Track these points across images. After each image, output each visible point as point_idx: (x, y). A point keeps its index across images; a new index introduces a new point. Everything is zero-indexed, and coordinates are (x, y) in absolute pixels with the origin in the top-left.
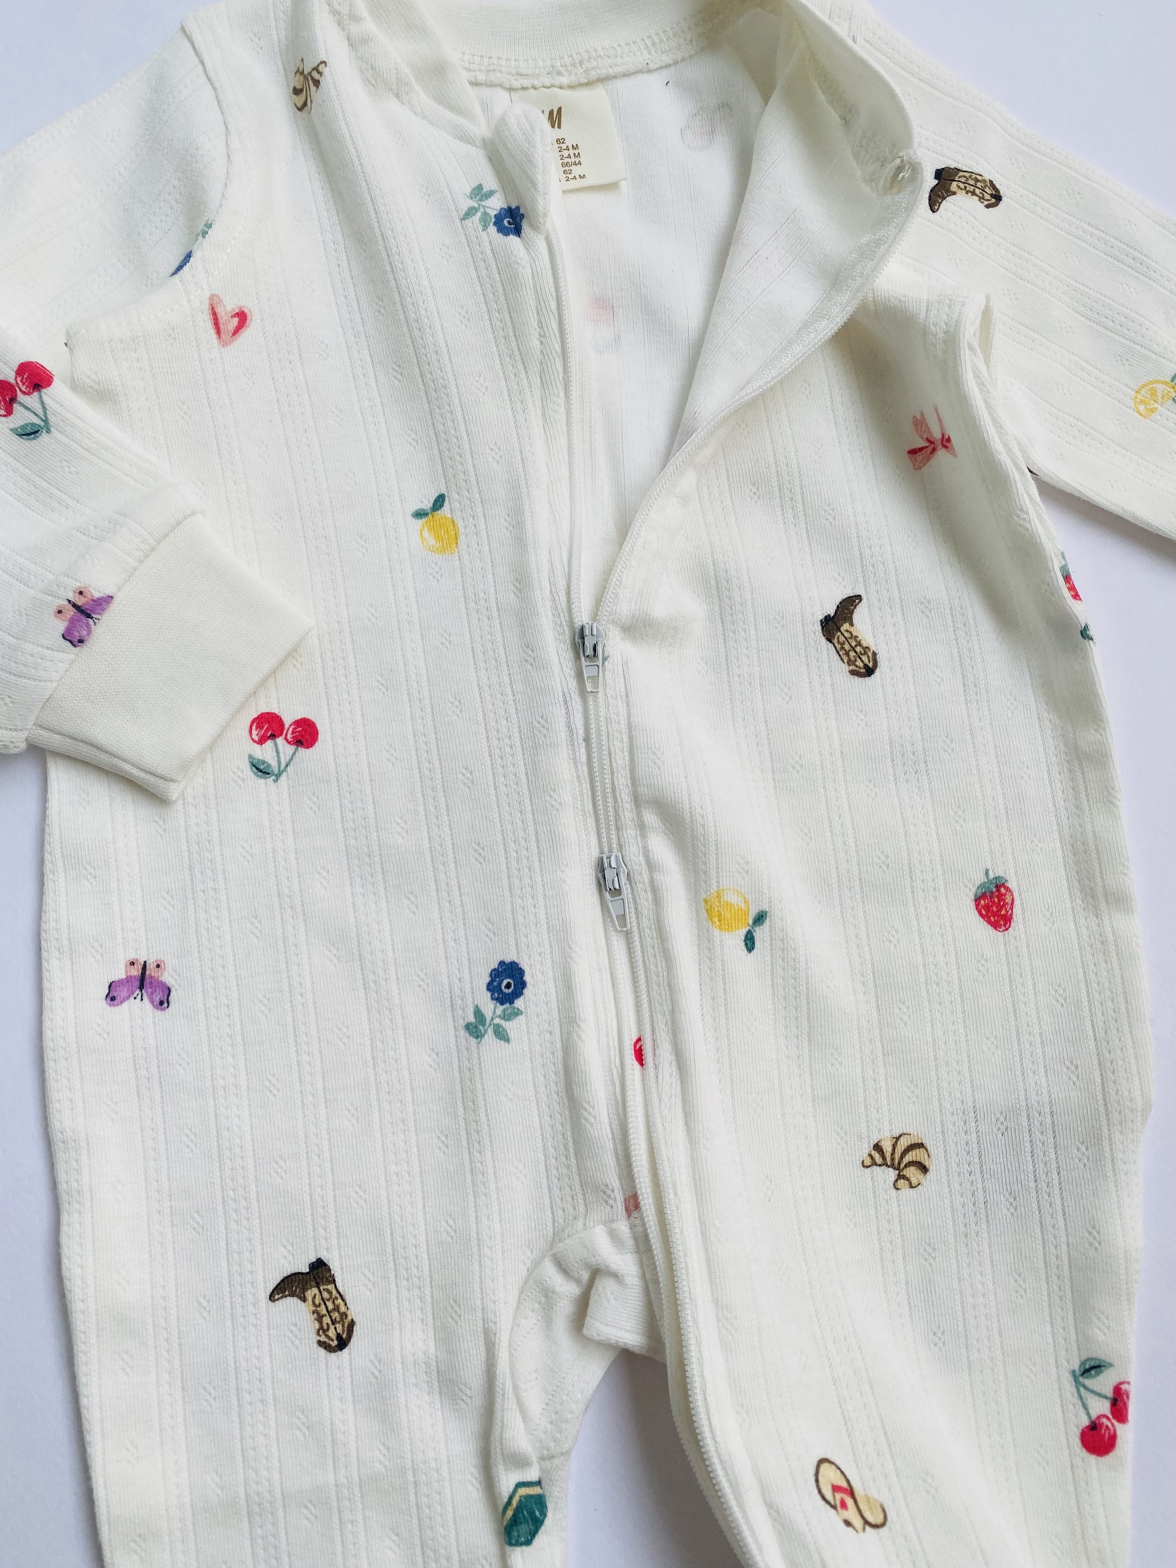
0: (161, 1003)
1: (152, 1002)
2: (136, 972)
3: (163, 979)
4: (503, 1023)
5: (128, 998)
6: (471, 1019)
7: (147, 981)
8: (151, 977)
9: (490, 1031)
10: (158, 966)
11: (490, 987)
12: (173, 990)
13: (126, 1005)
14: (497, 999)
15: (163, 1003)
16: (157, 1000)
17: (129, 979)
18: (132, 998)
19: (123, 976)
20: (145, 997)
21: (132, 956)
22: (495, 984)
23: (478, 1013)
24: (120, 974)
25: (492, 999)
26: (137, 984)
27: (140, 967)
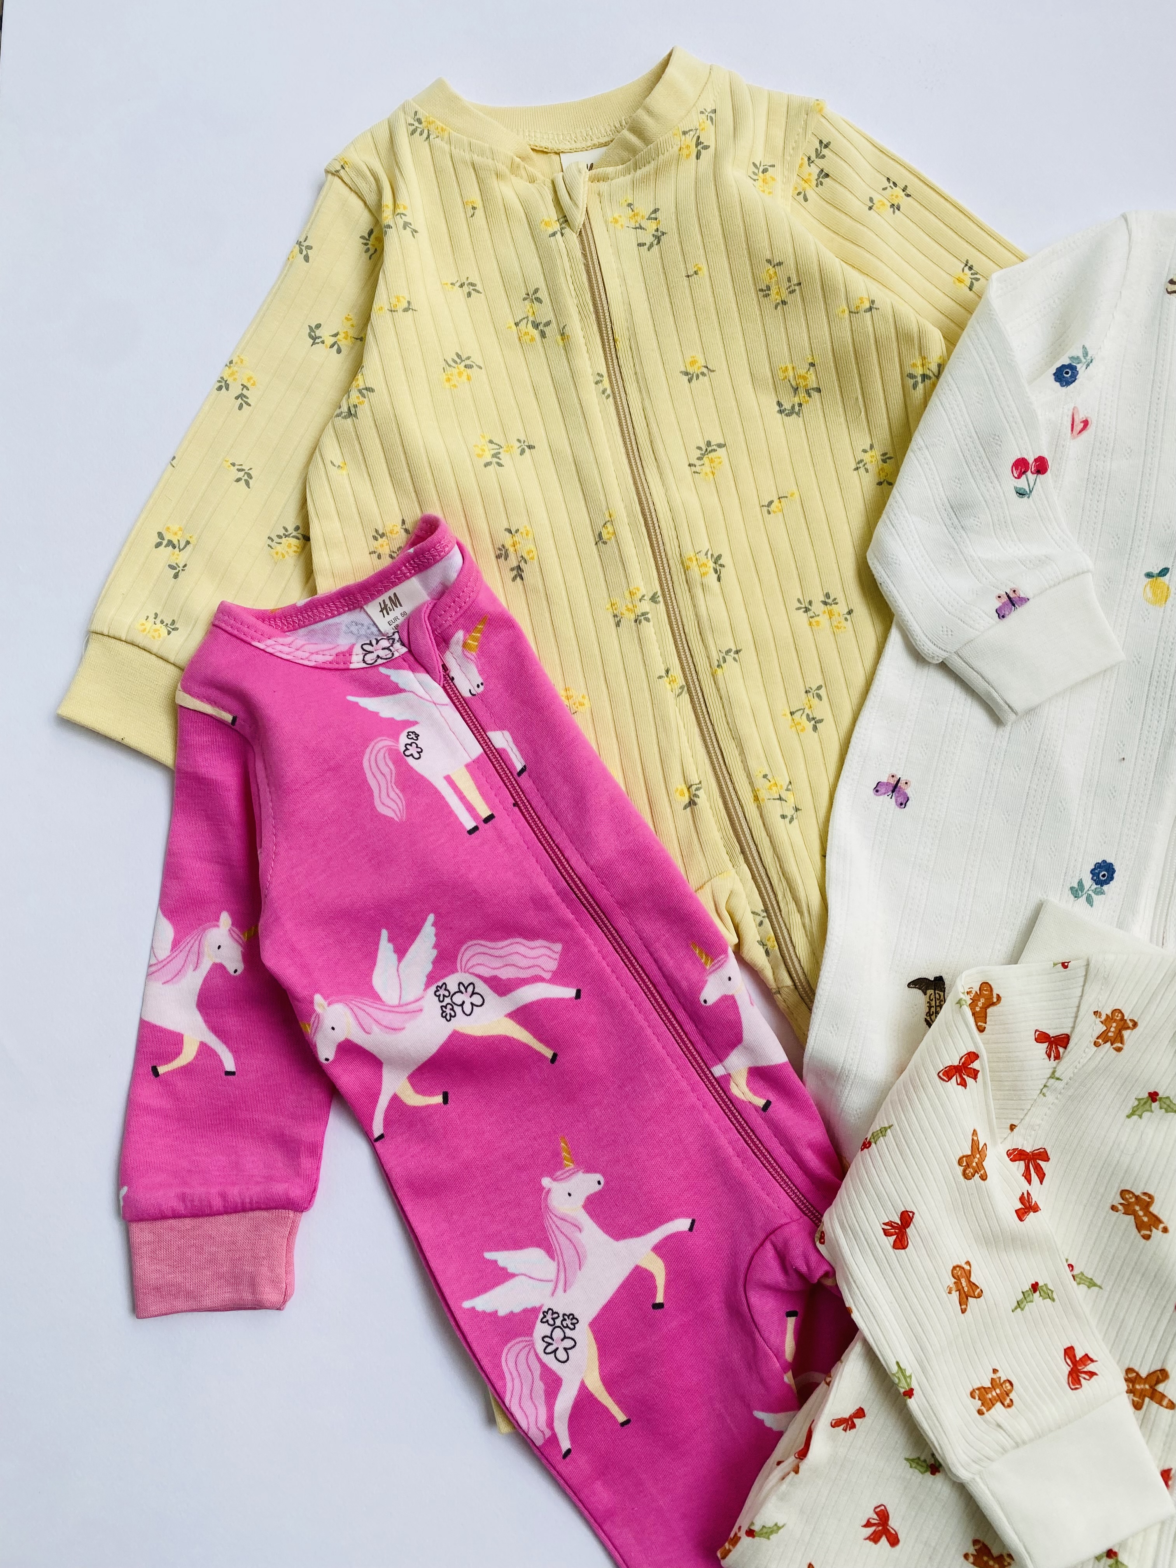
0: (901, 804)
1: (896, 802)
2: (893, 781)
3: (906, 791)
4: (1093, 895)
5: (885, 794)
6: (1076, 886)
7: (897, 789)
8: (900, 788)
9: (1085, 896)
10: (906, 783)
11: (1092, 872)
12: (910, 799)
13: (882, 797)
14: (1094, 880)
15: (903, 804)
16: (900, 801)
17: (888, 784)
18: (886, 795)
19: (885, 781)
20: (893, 797)
21: (894, 773)
22: (1096, 871)
23: (1080, 883)
24: (884, 779)
25: (1092, 879)
26: (891, 789)
27: (896, 780)
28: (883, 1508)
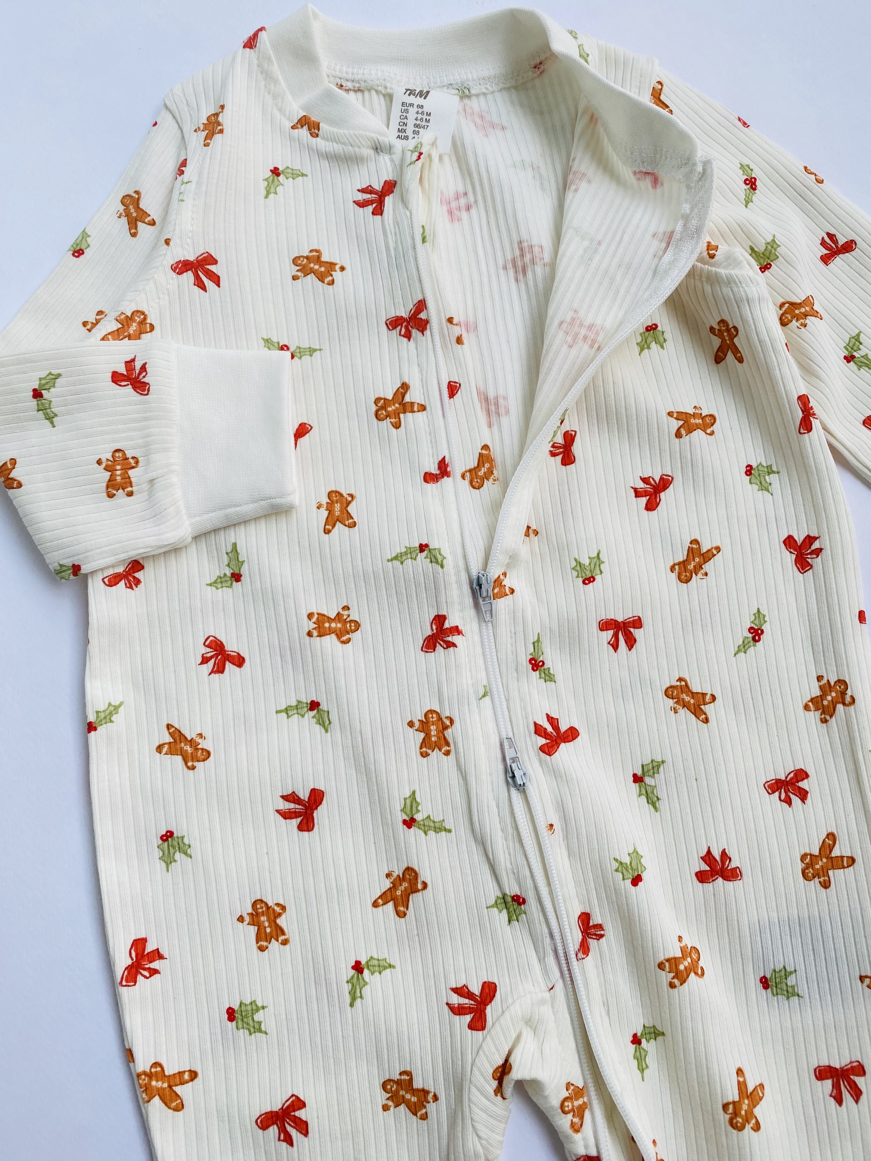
28: (211, 638)
